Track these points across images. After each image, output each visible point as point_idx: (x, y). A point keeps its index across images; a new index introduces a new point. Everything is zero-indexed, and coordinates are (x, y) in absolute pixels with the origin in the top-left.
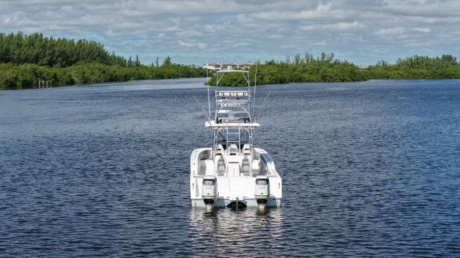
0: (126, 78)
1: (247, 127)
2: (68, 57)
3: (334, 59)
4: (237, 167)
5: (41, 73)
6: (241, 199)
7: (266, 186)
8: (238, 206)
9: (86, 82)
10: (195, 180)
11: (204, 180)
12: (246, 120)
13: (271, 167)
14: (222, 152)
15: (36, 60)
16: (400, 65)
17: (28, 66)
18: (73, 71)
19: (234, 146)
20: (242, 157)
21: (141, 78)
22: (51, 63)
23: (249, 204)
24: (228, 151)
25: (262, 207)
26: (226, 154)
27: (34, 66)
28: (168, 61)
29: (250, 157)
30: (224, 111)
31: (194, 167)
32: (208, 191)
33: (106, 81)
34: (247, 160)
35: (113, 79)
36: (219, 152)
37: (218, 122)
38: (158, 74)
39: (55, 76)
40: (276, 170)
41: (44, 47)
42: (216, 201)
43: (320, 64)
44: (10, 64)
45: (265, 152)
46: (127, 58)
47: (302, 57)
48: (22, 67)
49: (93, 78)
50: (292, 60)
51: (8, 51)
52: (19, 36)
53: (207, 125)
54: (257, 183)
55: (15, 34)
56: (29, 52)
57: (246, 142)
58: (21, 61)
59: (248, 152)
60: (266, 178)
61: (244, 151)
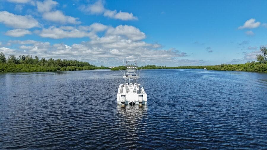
0: (94, 69)
1: (135, 78)
2: (82, 65)
4: (132, 90)
5: (76, 68)
6: (134, 102)
7: (142, 98)
8: (133, 104)
9: (86, 70)
10: (119, 95)
11: (121, 95)
12: (135, 76)
13: (143, 90)
14: (128, 85)
15: (75, 65)
16: (146, 66)
17: (74, 67)
18: (83, 68)
19: (131, 84)
20: (134, 87)
21: (97, 69)
22: (78, 66)
23: (136, 103)
24: (130, 85)
25: (141, 104)
26: (129, 86)
28: (102, 66)
29: (136, 87)
30: (128, 73)
31: (119, 90)
32: (123, 99)
33: (90, 70)
35: (91, 69)
36: (127, 85)
37: (127, 76)
38: (100, 69)
39: (79, 69)
40: (145, 91)
41: (77, 63)
42: (125, 102)
44: (70, 66)
45: (140, 85)
46: (94, 65)
48: (72, 67)
51: (69, 64)
53: (123, 77)
54: (139, 96)
55: (71, 60)
57: (135, 82)
58: (72, 66)
59: (136, 85)
60: (142, 95)
61: (135, 85)
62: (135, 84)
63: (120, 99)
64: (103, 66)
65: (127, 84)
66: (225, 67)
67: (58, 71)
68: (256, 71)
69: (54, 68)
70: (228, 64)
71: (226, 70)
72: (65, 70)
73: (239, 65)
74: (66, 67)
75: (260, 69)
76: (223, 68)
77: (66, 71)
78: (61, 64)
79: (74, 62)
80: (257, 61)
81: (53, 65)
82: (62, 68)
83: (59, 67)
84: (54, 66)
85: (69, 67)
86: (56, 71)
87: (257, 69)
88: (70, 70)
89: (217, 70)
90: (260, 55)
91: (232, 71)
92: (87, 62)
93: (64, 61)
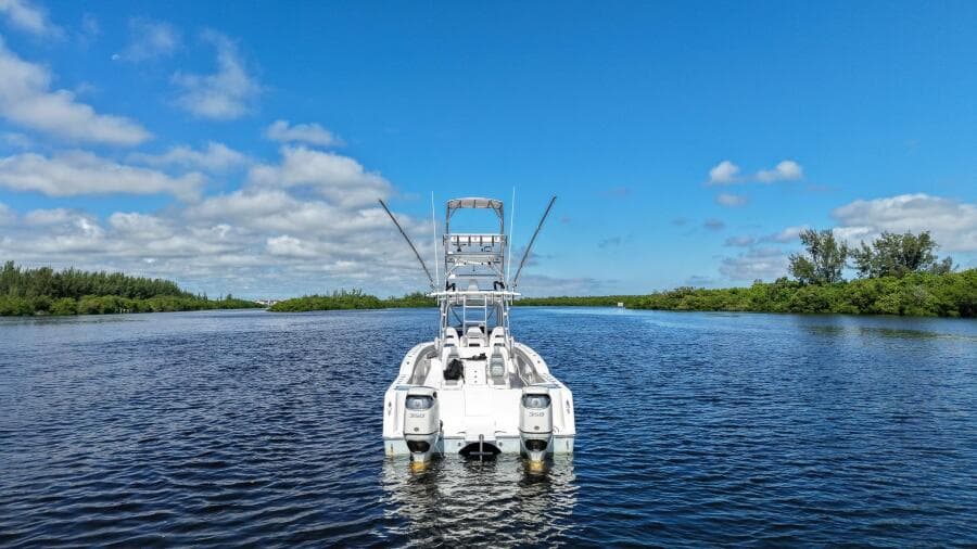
1: (498, 296)
2: (146, 292)
3: (362, 294)
4: (482, 368)
5: (123, 303)
7: (545, 411)
8: (481, 454)
9: (163, 310)
10: (394, 396)
11: (409, 397)
12: (497, 284)
14: (455, 340)
15: (118, 293)
17: (111, 298)
18: (151, 302)
19: (475, 331)
20: (492, 350)
21: (209, 308)
22: (131, 296)
23: (506, 446)
24: (466, 340)
26: (461, 345)
27: (116, 296)
28: (229, 297)
29: (504, 351)
31: (406, 370)
34: (500, 356)
35: (186, 309)
37: (448, 288)
38: (224, 306)
39: (135, 306)
41: (125, 283)
42: (434, 443)
43: (353, 297)
44: (93, 296)
46: (196, 294)
47: (339, 292)
48: (104, 298)
49: (169, 307)
50: (331, 294)
51: (91, 286)
52: (103, 275)
54: (524, 404)
55: (99, 273)
56: (111, 288)
57: (498, 324)
58: (102, 294)
59: (501, 340)
60: (543, 391)
61: (493, 340)
62: (498, 331)
63: (398, 423)
64: (233, 297)
65: (451, 331)
66: (689, 297)
67: (39, 313)
68: (793, 309)
69: (23, 302)
70: (698, 288)
71: (693, 307)
72: (71, 309)
73: (734, 292)
74: (77, 300)
75: (808, 304)
76: (683, 301)
77: (76, 313)
78: (54, 286)
79: (114, 279)
80: (792, 278)
81: (16, 289)
82: (59, 304)
83: (44, 297)
84: (22, 295)
85: (89, 301)
86: (31, 315)
87: (800, 302)
88: (94, 311)
89: (663, 309)
90: (802, 259)
91: (716, 310)
92: (168, 283)
93: (69, 274)
